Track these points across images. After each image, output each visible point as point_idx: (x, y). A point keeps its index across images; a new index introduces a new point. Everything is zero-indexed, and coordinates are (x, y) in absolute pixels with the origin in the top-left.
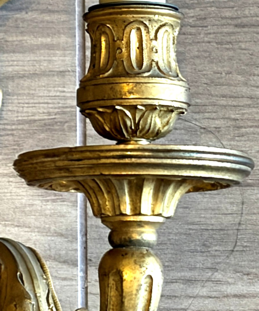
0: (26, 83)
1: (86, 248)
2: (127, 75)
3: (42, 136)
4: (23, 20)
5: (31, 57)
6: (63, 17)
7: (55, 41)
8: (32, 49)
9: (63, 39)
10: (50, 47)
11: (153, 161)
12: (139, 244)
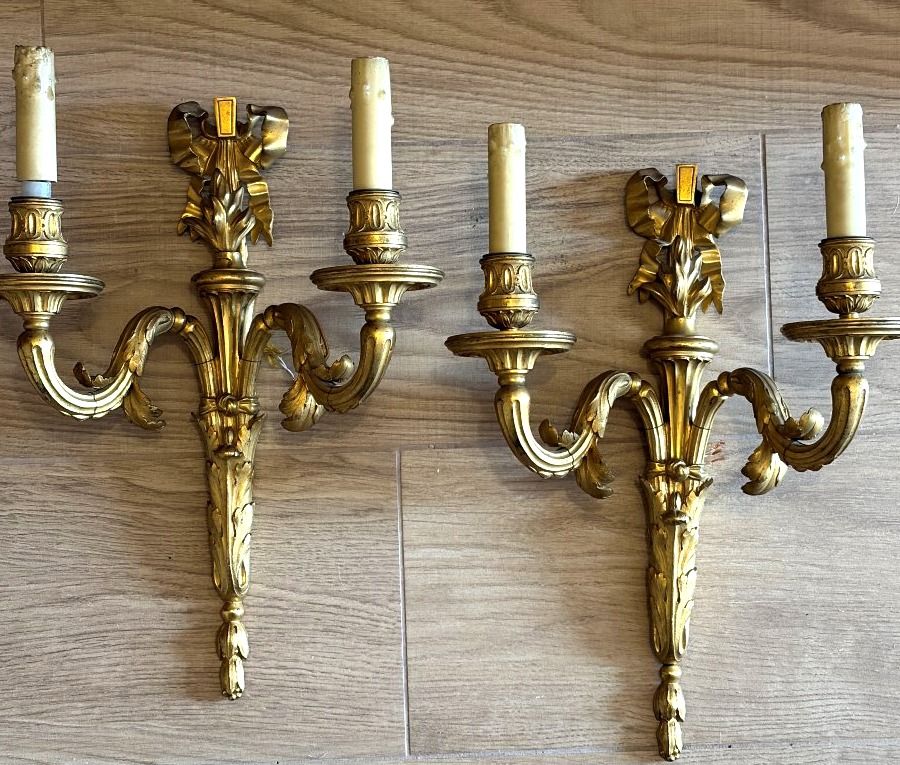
0: (736, 275)
1: (773, 371)
2: (851, 277)
3: (746, 306)
4: (733, 238)
5: (737, 260)
6: (756, 236)
7: (752, 250)
8: (738, 255)
9: (756, 249)
10: (749, 254)
11: (877, 326)
12: (857, 371)
